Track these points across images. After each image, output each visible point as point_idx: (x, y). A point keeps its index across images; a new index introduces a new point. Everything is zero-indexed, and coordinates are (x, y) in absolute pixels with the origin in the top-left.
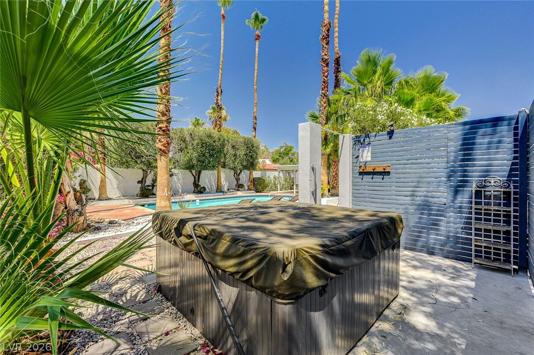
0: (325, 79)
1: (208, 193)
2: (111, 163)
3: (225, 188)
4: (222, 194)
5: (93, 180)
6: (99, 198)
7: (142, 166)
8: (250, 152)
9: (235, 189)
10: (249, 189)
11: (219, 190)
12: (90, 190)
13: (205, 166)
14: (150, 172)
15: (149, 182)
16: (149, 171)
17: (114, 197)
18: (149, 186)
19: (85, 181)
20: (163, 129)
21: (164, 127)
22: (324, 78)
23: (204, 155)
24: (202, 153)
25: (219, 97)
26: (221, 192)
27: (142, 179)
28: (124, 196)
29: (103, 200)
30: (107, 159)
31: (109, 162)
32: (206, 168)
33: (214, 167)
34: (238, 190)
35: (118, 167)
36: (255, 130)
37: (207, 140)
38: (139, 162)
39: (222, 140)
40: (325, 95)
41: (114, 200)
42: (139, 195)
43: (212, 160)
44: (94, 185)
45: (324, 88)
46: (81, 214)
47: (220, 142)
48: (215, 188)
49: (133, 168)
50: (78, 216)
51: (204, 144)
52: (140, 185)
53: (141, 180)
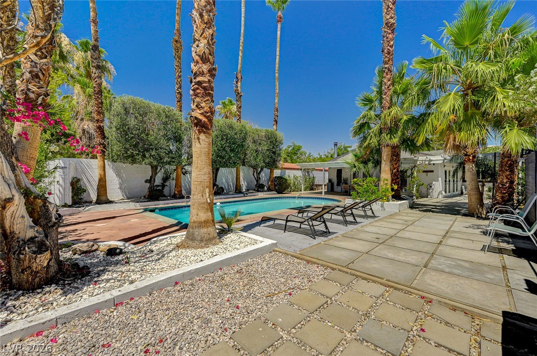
0: (390, 49)
1: (226, 194)
2: (112, 157)
3: (244, 189)
4: (242, 195)
5: (90, 179)
6: (97, 200)
7: (151, 160)
8: (273, 148)
9: (254, 190)
10: (269, 190)
11: (238, 190)
12: (85, 191)
13: (225, 163)
14: (161, 169)
15: (158, 181)
16: (159, 168)
17: (116, 199)
18: (158, 186)
19: (78, 180)
20: (205, 85)
21: (205, 82)
22: (389, 47)
23: (224, 149)
24: (222, 147)
25: (239, 83)
26: (241, 192)
27: (151, 177)
28: (128, 198)
29: (103, 204)
30: (107, 152)
31: (110, 155)
32: (225, 165)
33: (235, 163)
34: (258, 191)
35: (121, 162)
36: (277, 123)
37: (228, 131)
38: (147, 156)
39: (245, 132)
40: (389, 70)
41: (116, 203)
42: (147, 197)
43: (233, 155)
44: (91, 185)
45: (389, 61)
46: (41, 248)
47: (242, 135)
48: (232, 188)
49: (140, 163)
50: (34, 252)
51: (225, 135)
52: (148, 185)
53: (149, 178)
